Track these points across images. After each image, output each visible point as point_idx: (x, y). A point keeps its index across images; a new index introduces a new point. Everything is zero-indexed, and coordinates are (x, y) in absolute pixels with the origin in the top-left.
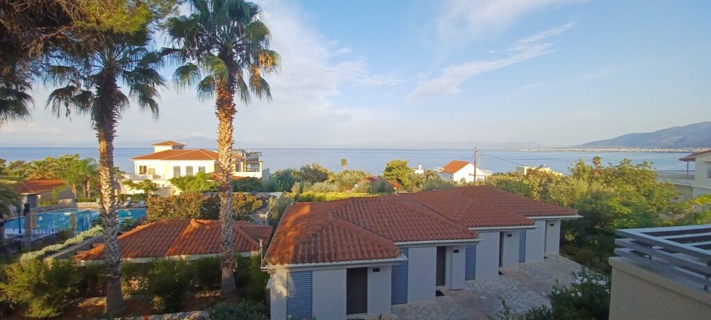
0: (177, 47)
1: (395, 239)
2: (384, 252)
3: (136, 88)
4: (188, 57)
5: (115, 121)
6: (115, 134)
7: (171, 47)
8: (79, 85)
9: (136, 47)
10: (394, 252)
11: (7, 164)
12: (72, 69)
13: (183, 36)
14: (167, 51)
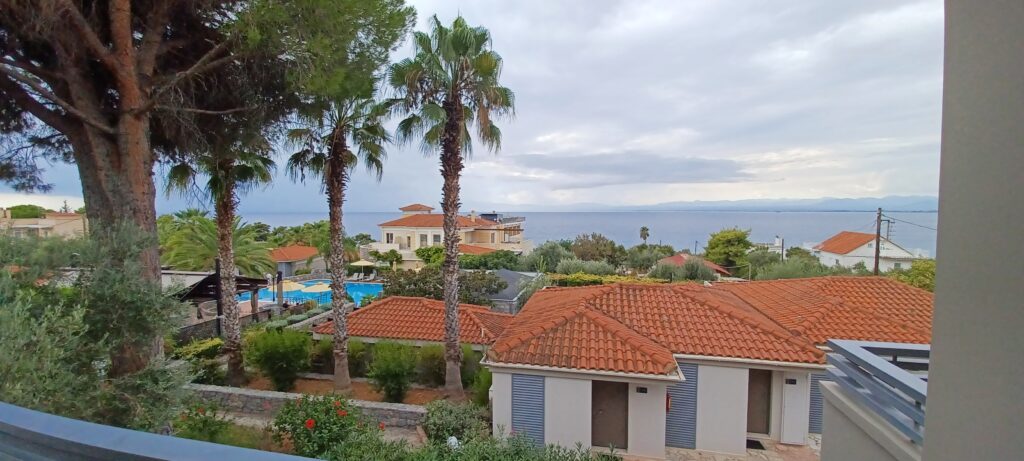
0: (399, 97)
1: (674, 349)
2: (650, 363)
3: (364, 146)
4: (411, 106)
5: (344, 184)
6: (344, 198)
7: (393, 97)
8: (312, 147)
9: (364, 101)
10: (665, 366)
11: (271, 230)
12: (307, 131)
13: (404, 83)
14: (390, 103)
